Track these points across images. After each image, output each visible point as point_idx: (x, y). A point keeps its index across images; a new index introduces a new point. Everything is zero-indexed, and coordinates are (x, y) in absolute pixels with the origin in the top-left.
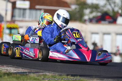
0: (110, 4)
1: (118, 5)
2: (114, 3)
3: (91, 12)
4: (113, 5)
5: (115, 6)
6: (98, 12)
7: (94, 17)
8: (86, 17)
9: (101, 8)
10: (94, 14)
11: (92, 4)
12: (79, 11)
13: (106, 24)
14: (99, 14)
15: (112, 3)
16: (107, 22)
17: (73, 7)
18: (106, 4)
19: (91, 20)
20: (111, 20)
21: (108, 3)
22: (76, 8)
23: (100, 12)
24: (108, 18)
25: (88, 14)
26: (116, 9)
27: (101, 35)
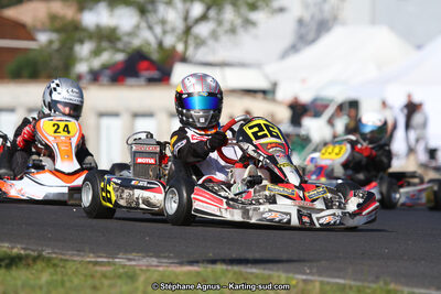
0: (150, 28)
1: (173, 30)
2: (163, 22)
3: (96, 53)
4: (158, 30)
5: (165, 32)
6: (118, 50)
7: (105, 67)
8: (82, 68)
9: (126, 39)
10: (105, 57)
11: (99, 28)
12: (58, 50)
13: (139, 86)
14: (120, 57)
15: (157, 23)
16: (142, 81)
17: (43, 38)
18: (137, 27)
19: (95, 76)
20: (155, 74)
21: (143, 25)
22: (51, 42)
23: (123, 51)
24: (147, 69)
25: (86, 57)
26: (169, 41)
27: (125, 118)
